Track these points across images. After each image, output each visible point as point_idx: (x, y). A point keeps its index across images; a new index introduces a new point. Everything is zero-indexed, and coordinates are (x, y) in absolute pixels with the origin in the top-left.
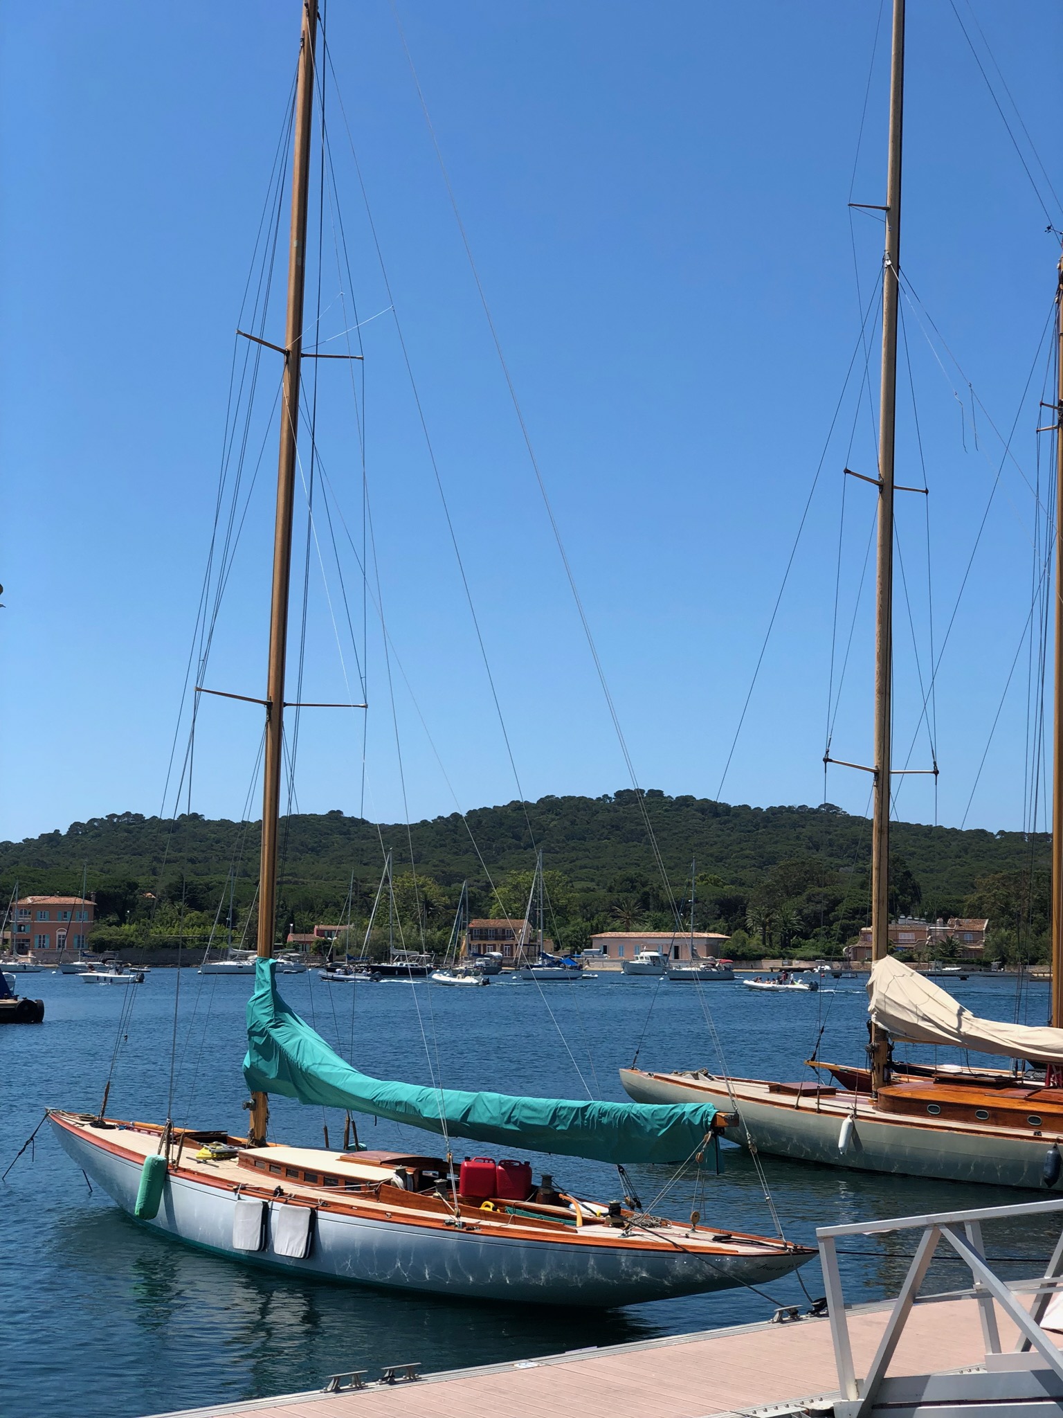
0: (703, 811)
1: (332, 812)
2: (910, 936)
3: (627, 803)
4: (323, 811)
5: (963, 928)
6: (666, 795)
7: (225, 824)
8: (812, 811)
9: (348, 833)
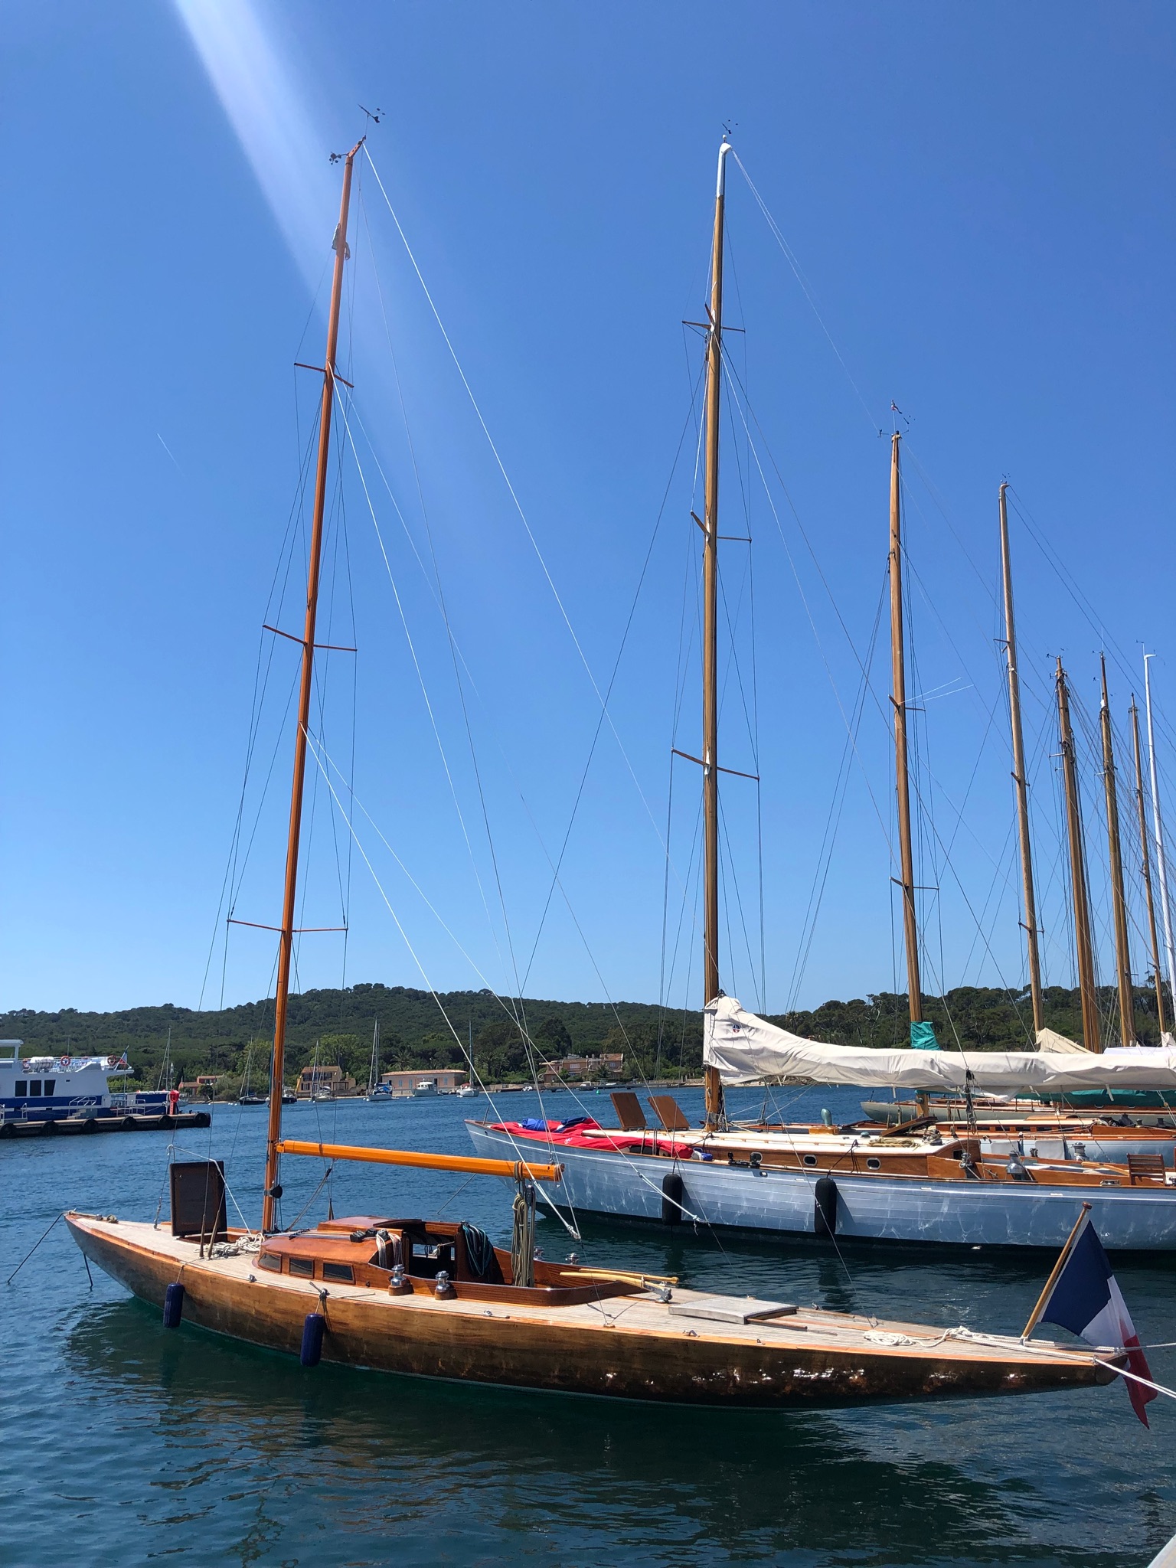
0: (409, 996)
1: (166, 1005)
2: (577, 1066)
3: (362, 993)
4: (160, 1004)
5: (609, 1060)
6: (386, 986)
7: (92, 1015)
8: (476, 995)
9: (178, 1018)
